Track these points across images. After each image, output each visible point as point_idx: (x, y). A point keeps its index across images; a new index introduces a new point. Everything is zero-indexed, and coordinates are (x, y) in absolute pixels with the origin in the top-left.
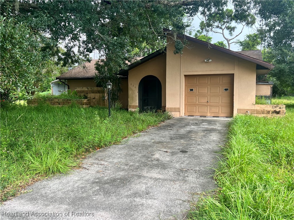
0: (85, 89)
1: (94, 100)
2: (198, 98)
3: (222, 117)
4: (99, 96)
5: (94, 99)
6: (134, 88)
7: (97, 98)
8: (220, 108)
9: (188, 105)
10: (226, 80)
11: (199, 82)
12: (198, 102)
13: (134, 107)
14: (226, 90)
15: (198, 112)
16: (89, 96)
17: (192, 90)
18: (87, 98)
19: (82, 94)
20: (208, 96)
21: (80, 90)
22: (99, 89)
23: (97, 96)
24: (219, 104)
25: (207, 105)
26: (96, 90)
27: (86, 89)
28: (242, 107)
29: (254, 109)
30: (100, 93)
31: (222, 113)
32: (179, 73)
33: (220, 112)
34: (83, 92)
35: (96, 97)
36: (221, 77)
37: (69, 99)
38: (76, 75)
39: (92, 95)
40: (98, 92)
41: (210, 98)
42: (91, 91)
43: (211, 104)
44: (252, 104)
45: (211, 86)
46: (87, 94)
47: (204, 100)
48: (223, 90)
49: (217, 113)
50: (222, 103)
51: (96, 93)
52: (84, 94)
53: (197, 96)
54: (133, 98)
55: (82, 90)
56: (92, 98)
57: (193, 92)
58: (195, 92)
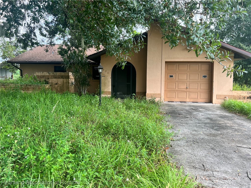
0: (46, 74)
1: (56, 86)
2: (178, 84)
3: (202, 103)
4: (62, 82)
5: (56, 84)
6: (106, 74)
7: (60, 83)
8: (199, 94)
9: (167, 90)
10: (205, 68)
11: (178, 69)
12: (178, 88)
13: (106, 93)
14: (205, 77)
15: (178, 97)
16: (50, 81)
17: (172, 76)
18: (48, 83)
19: (43, 80)
20: (187, 82)
21: (40, 75)
22: (63, 74)
23: (60, 81)
24: (198, 90)
25: (187, 91)
26: (59, 75)
27: (48, 74)
28: (220, 93)
29: (231, 95)
30: (63, 78)
31: (200, 98)
32: (161, 59)
33: (199, 98)
34: (43, 77)
35: (58, 83)
36: (200, 64)
37: (29, 85)
38: (30, 59)
39: (54, 81)
40: (61, 77)
41: (189, 84)
42: (53, 76)
43: (190, 90)
44: (230, 90)
45: (190, 73)
46: (48, 79)
47: (183, 87)
48: (202, 76)
49: (196, 98)
50: (200, 89)
51: (59, 78)
52: (45, 79)
53: (176, 82)
54: (105, 84)
55: (42, 75)
56: (54, 83)
57: (173, 78)
58: (175, 78)
